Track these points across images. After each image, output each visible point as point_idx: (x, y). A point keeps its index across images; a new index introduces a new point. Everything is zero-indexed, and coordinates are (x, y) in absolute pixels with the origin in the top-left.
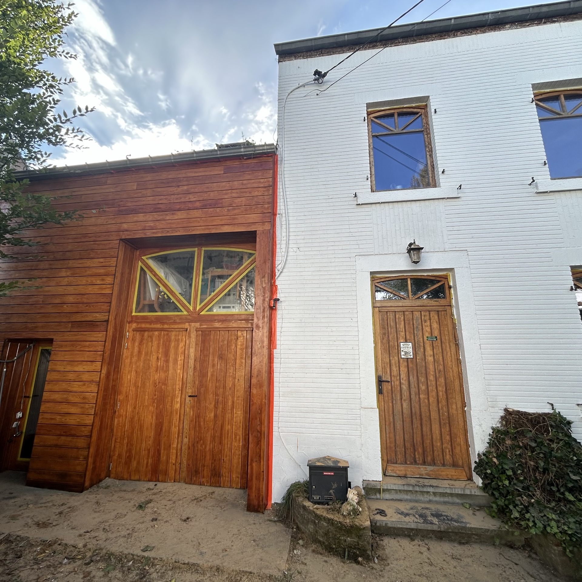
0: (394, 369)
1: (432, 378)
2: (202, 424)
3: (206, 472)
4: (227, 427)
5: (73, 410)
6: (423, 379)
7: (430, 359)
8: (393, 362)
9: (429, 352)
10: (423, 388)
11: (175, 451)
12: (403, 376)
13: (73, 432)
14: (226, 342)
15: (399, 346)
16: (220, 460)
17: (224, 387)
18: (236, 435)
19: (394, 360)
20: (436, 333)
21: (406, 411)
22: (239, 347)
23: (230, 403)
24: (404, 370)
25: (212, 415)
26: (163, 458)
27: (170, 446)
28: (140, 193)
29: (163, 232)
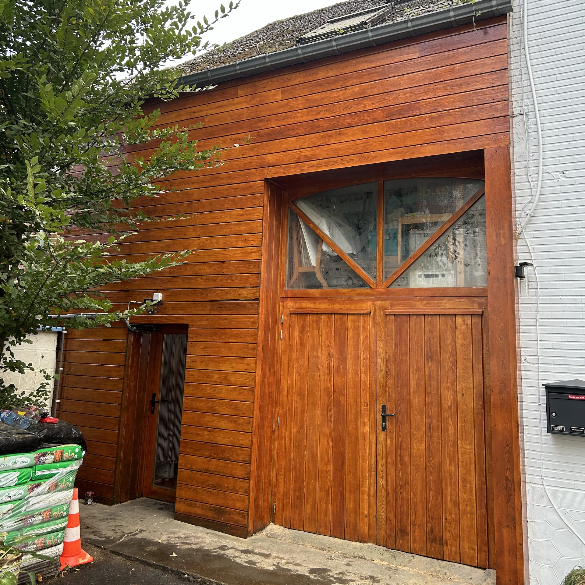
2: (406, 459)
3: (418, 534)
4: (448, 468)
5: (223, 424)
11: (366, 497)
13: (226, 455)
14: (436, 334)
16: (440, 518)
17: (440, 405)
18: (465, 481)
22: (459, 342)
23: (451, 431)
25: (423, 446)
26: (350, 505)
27: (358, 489)
28: (287, 105)
29: (327, 164)
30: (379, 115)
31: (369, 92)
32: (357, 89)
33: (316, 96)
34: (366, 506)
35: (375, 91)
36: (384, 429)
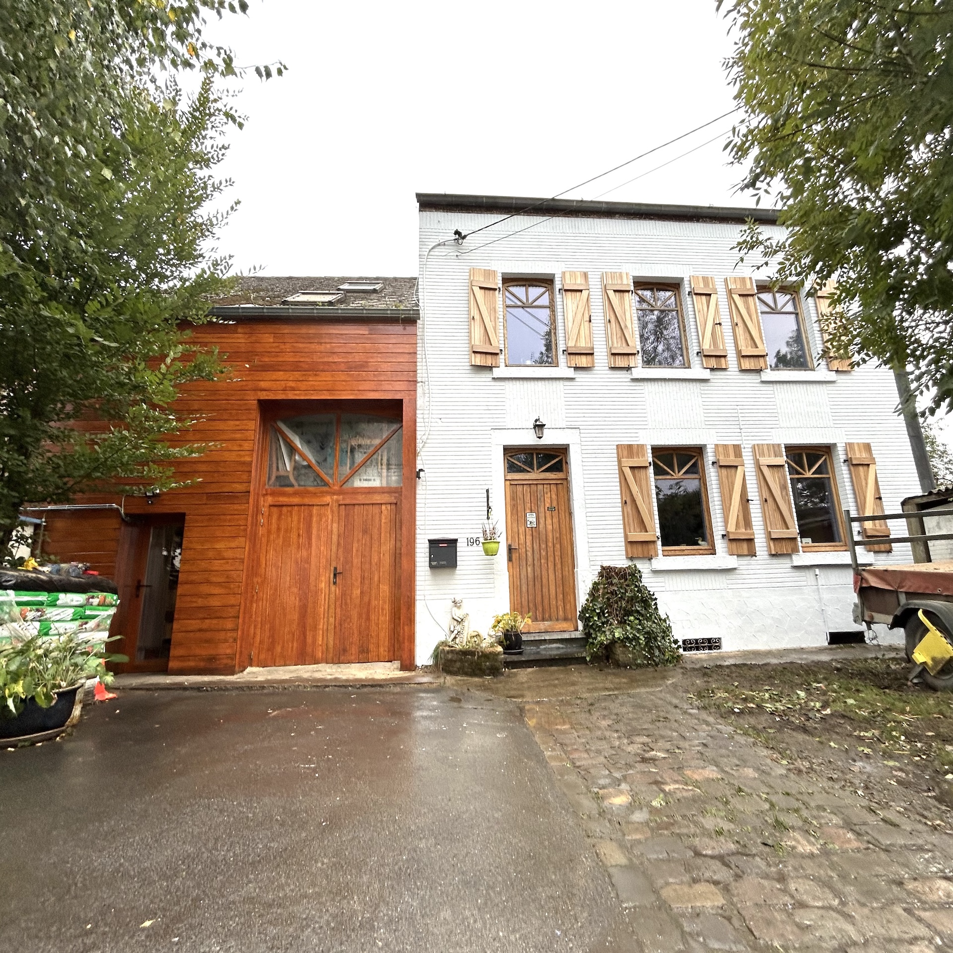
0: (522, 537)
1: (550, 544)
2: (349, 601)
3: (354, 650)
4: (374, 603)
6: (543, 546)
7: (550, 527)
8: (521, 531)
9: (549, 521)
10: (544, 553)
11: (321, 632)
12: (529, 543)
14: (370, 516)
15: (526, 516)
16: (368, 635)
17: (371, 563)
18: (383, 609)
19: (522, 529)
20: (555, 504)
21: (530, 575)
22: (383, 521)
23: (376, 579)
24: (529, 538)
25: (359, 591)
26: (309, 640)
27: (316, 628)
28: (278, 347)
29: (306, 395)
30: (342, 366)
31: (336, 350)
32: (328, 346)
33: (301, 345)
34: (320, 639)
35: (340, 350)
36: (335, 583)
